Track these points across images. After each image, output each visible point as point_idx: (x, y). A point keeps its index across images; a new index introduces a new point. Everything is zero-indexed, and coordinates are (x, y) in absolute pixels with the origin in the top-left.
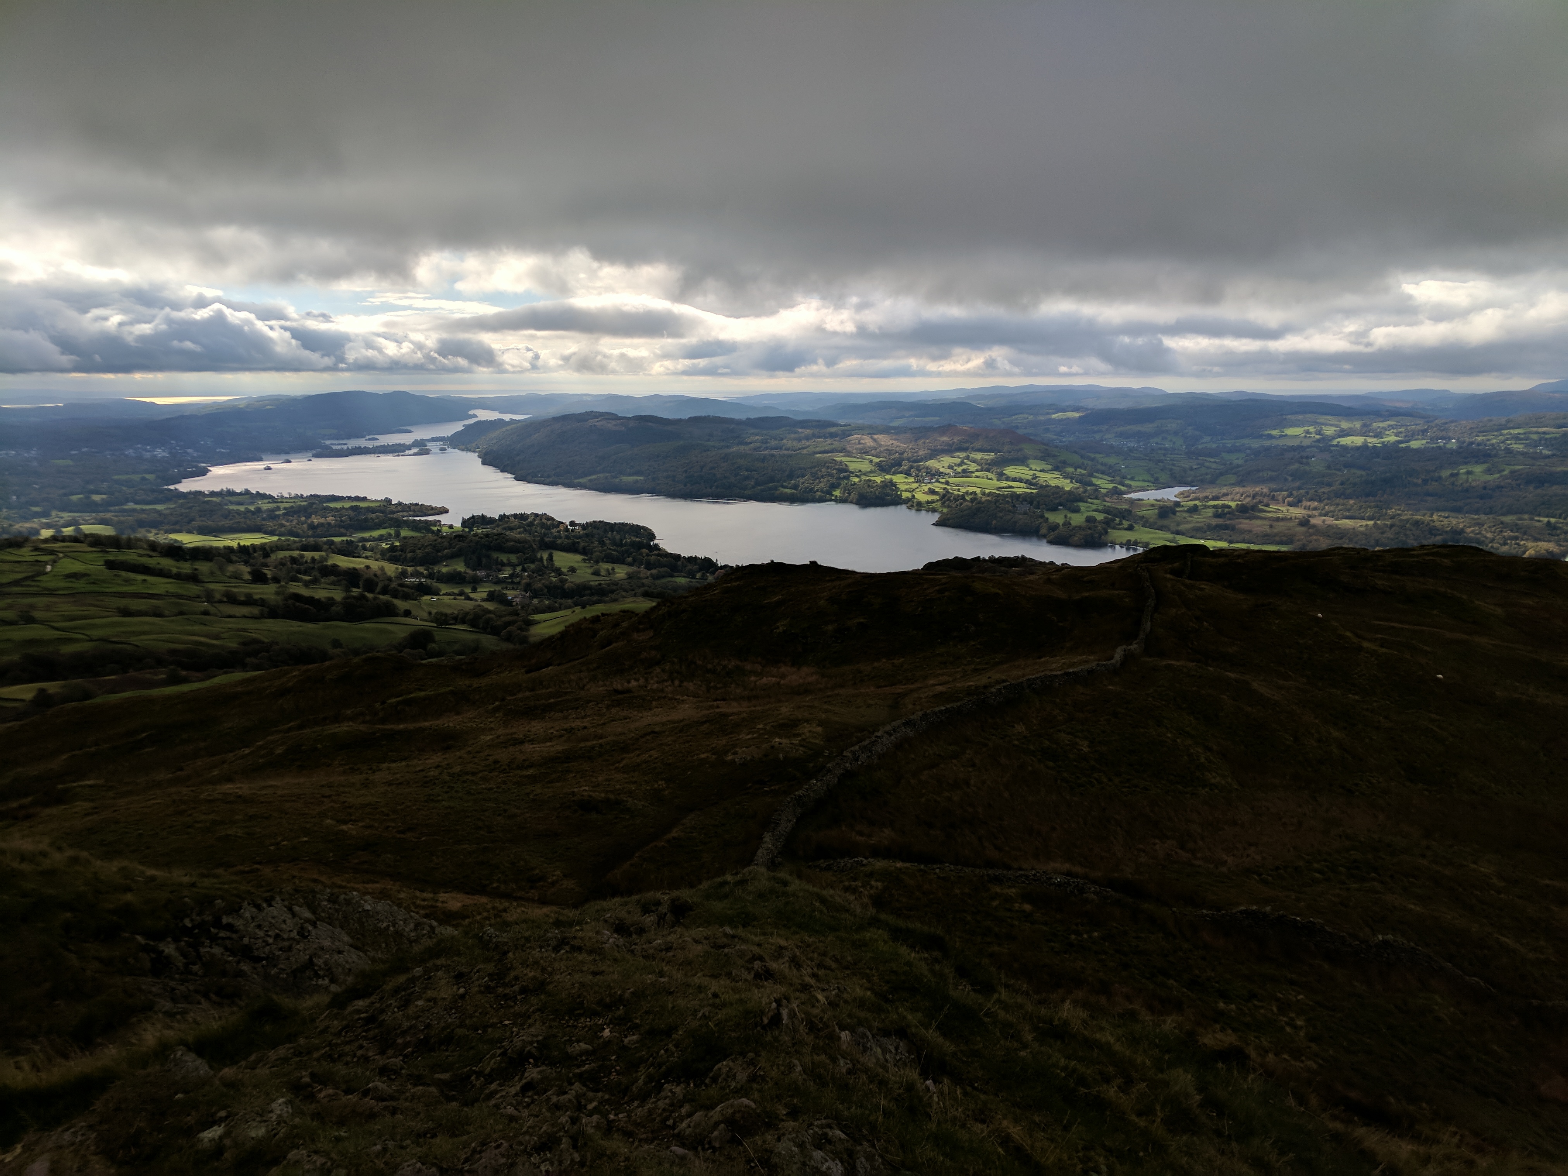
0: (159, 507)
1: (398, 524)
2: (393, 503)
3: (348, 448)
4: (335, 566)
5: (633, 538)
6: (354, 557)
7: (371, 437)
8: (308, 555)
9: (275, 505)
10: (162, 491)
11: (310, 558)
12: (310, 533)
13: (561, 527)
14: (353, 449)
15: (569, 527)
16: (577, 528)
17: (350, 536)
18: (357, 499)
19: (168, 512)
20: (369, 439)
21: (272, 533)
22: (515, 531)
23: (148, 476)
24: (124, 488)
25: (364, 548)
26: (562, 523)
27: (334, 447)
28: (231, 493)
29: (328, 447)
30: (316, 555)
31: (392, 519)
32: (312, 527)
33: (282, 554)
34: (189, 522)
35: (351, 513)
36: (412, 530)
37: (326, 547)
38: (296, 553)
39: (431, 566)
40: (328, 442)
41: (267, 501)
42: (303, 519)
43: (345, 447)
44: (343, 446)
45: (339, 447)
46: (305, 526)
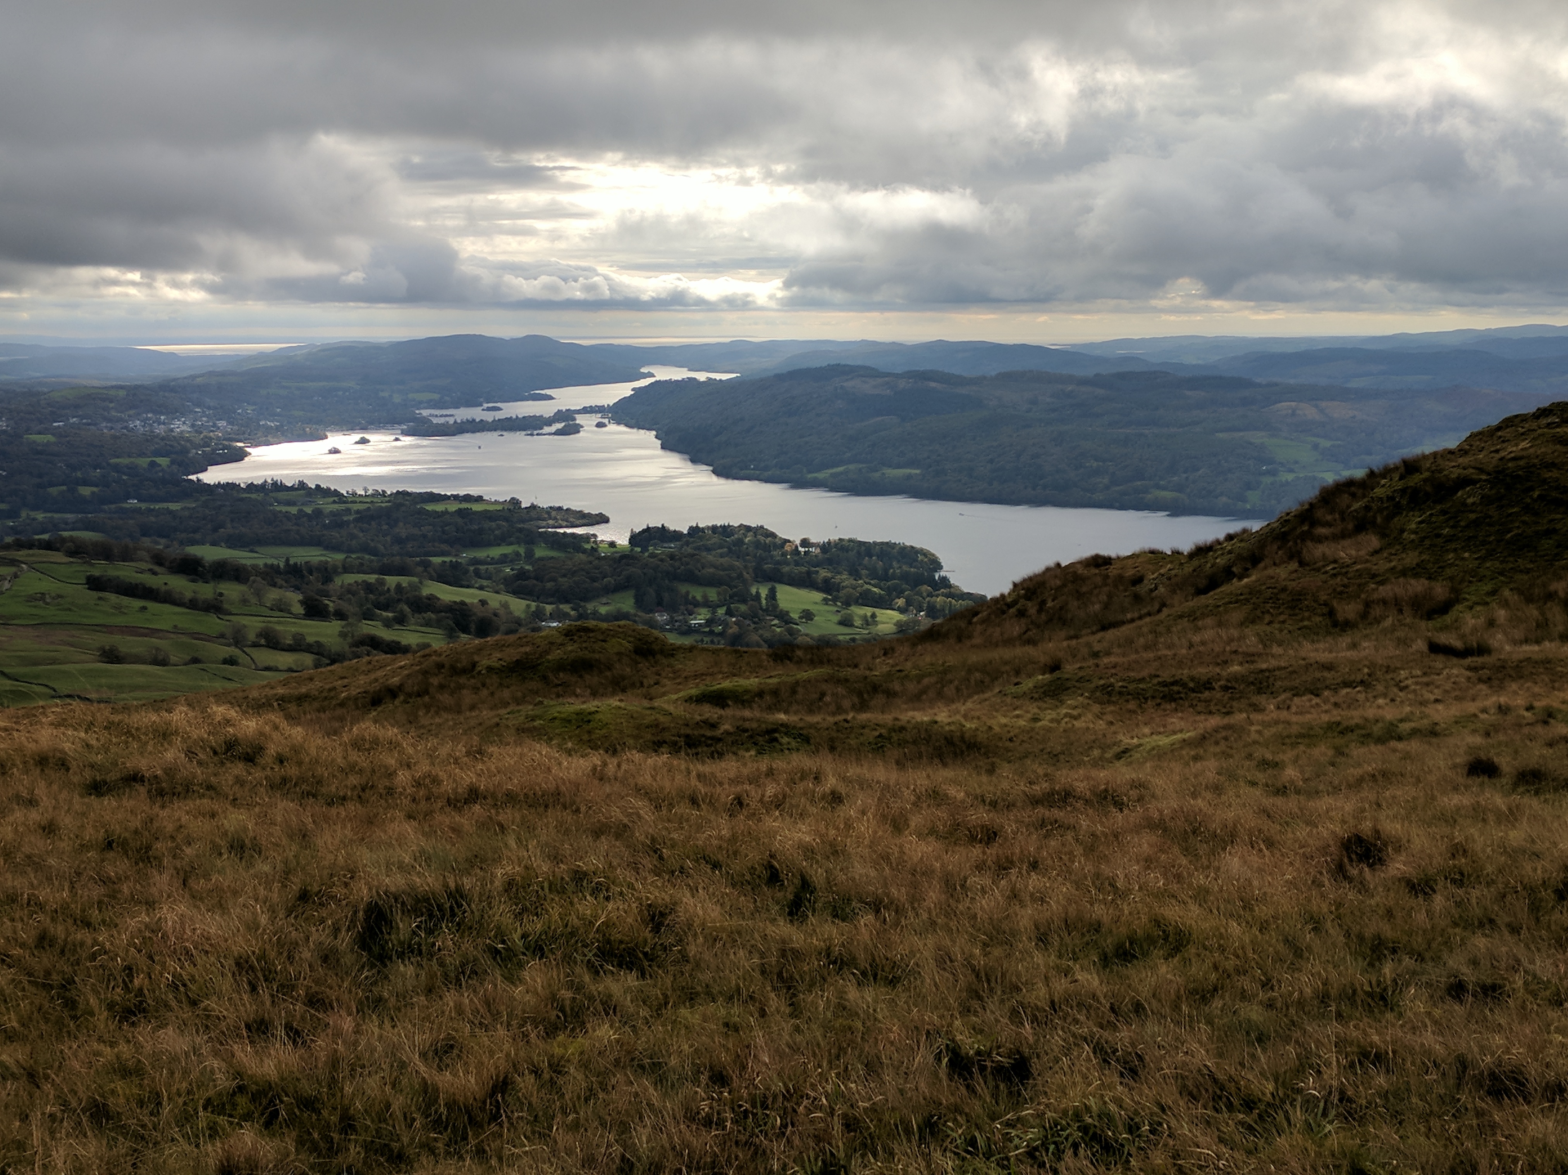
0: (174, 506)
1: (531, 538)
2: (523, 506)
3: (455, 422)
4: (432, 598)
5: (905, 568)
6: (462, 586)
7: (490, 405)
8: (391, 581)
9: (343, 506)
10: (178, 482)
11: (394, 586)
12: (396, 548)
13: (787, 548)
14: (462, 422)
15: (800, 549)
16: (812, 550)
17: (456, 555)
18: (468, 498)
19: (187, 513)
20: (489, 409)
21: (336, 548)
22: (714, 552)
23: (159, 460)
24: (125, 477)
25: (478, 574)
26: (789, 541)
27: (435, 421)
28: (278, 487)
29: (425, 421)
30: (404, 581)
31: (520, 530)
32: (399, 541)
33: (350, 579)
34: (215, 530)
35: (460, 521)
36: (552, 548)
37: (420, 569)
38: (372, 578)
39: (582, 604)
40: (425, 413)
41: (332, 499)
42: (385, 527)
43: (451, 421)
44: (447, 419)
45: (442, 420)
46: (388, 538)
